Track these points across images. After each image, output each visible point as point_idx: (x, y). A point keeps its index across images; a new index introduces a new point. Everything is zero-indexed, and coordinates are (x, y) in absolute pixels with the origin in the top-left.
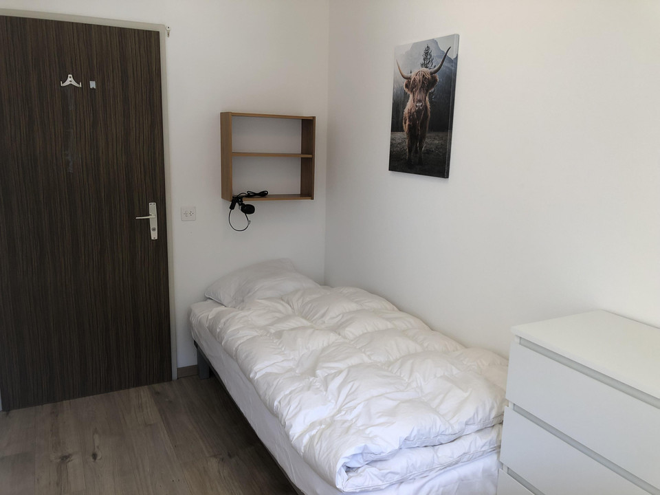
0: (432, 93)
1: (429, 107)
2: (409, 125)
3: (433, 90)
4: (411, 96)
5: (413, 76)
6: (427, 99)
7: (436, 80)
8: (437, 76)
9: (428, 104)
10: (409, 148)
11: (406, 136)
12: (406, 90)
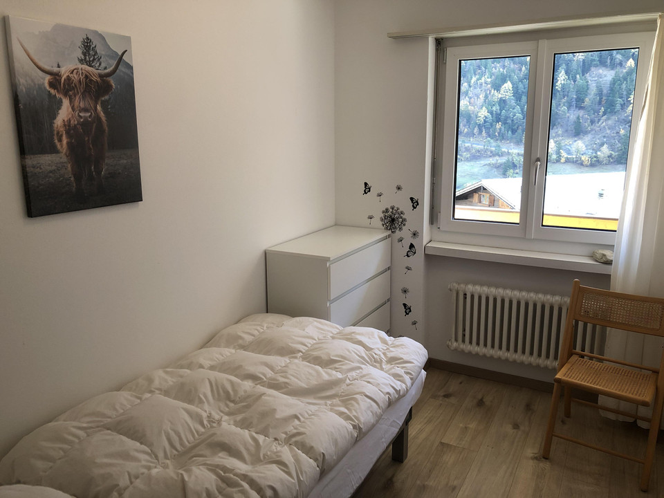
0: (107, 101)
1: (103, 118)
2: (68, 143)
3: (107, 97)
4: (66, 102)
5: (64, 71)
6: (99, 108)
7: (111, 86)
8: (112, 81)
9: (102, 115)
10: (75, 176)
11: (64, 159)
12: (52, 91)
